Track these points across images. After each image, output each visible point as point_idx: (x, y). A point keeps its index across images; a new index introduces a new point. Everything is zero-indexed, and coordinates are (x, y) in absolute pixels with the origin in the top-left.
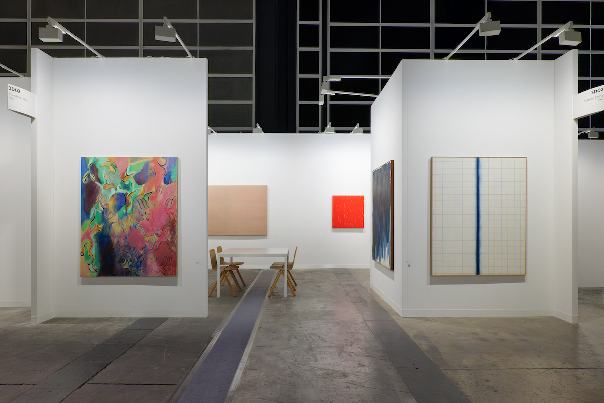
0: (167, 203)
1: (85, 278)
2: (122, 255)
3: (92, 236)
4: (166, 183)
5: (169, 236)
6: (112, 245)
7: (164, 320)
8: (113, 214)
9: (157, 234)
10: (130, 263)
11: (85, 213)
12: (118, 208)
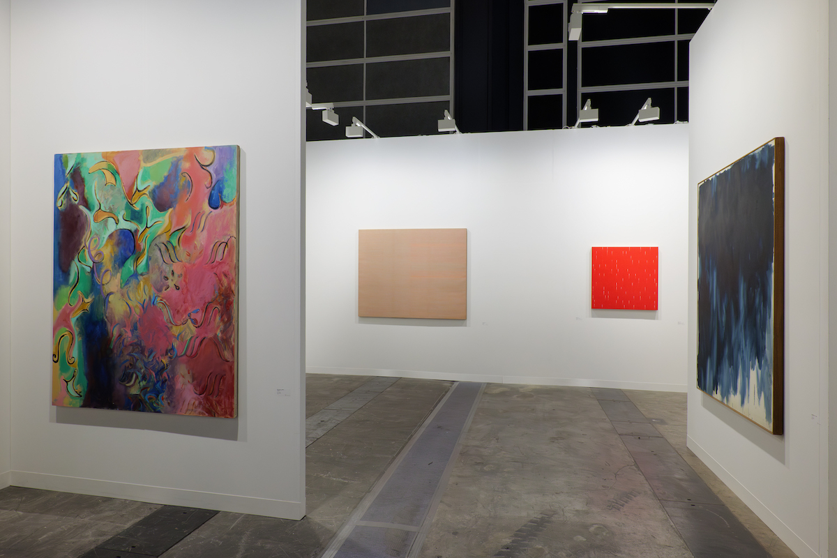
0: (214, 252)
1: (60, 407)
2: (127, 364)
3: (73, 320)
4: (214, 205)
5: (218, 327)
6: (109, 341)
7: (201, 517)
8: (112, 275)
9: (195, 322)
10: (141, 384)
11: (61, 273)
12: (121, 261)
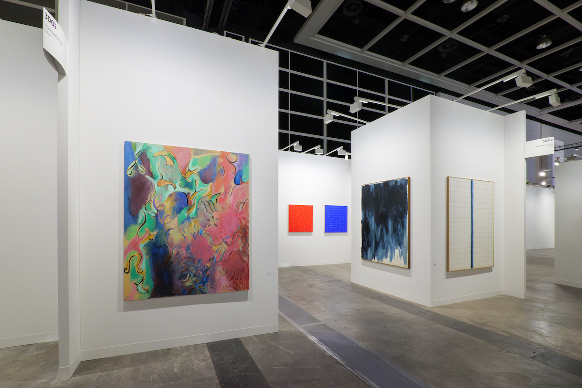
0: (238, 207)
1: (129, 302)
2: (183, 269)
3: (141, 246)
4: (237, 183)
5: (240, 245)
6: (170, 257)
8: (171, 218)
9: (227, 243)
10: (193, 279)
11: (131, 217)
12: (179, 211)
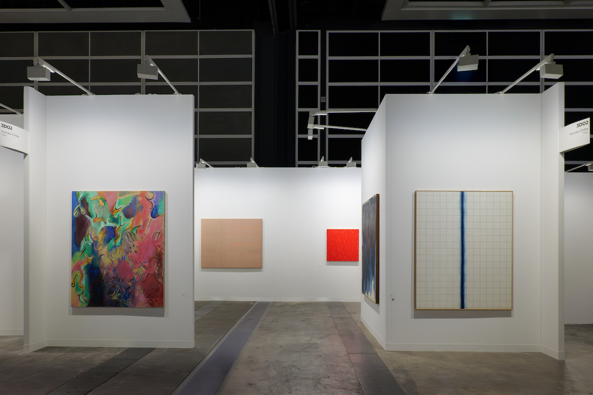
0: (154, 237)
1: (75, 308)
2: (111, 286)
3: (82, 267)
4: (153, 217)
5: (156, 269)
6: (102, 276)
7: (150, 350)
8: (103, 247)
9: (144, 267)
10: (118, 295)
11: (76, 246)
12: (107, 241)
